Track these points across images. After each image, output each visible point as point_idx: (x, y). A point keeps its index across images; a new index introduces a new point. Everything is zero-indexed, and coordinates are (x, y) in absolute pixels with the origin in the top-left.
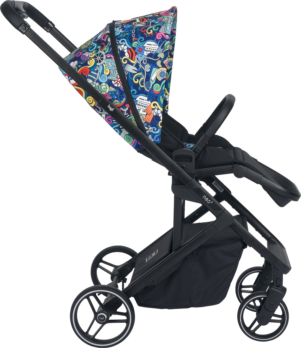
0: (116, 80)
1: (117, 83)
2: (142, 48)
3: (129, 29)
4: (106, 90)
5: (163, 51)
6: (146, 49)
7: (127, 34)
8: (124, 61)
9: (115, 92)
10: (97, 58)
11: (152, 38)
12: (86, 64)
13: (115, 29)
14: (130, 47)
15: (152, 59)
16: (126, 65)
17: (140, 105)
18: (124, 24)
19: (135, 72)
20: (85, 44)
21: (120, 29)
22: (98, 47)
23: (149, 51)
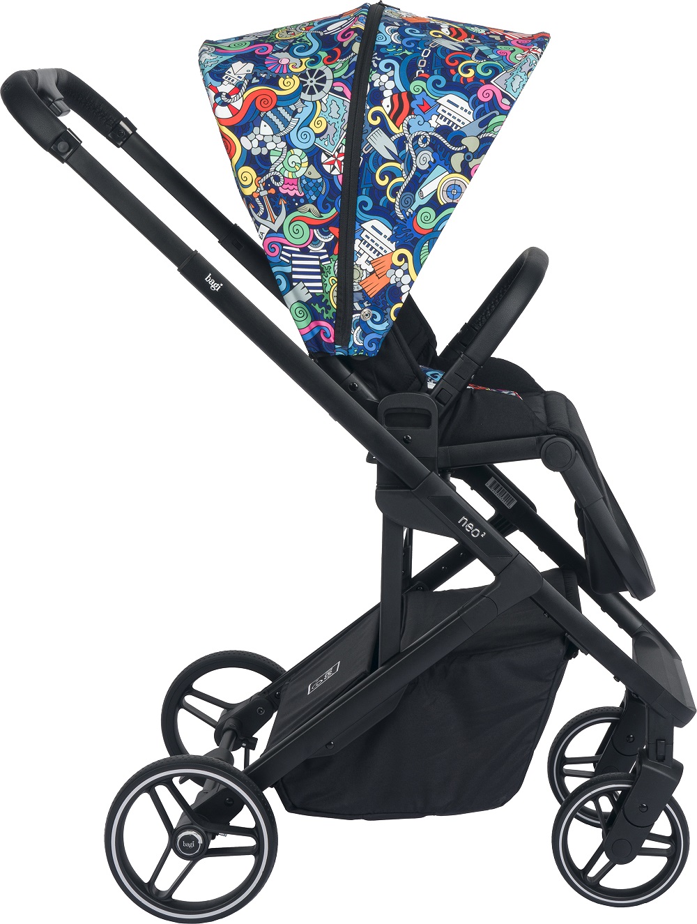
0: (333, 156)
1: (331, 163)
2: (432, 103)
3: (417, 43)
4: (298, 169)
5: (480, 134)
6: (440, 111)
7: (406, 52)
8: (374, 117)
9: (317, 185)
10: (308, 81)
11: (468, 90)
12: (273, 82)
13: (382, 27)
14: (402, 89)
15: (445, 142)
16: (374, 127)
17: (366, 242)
18: (408, 23)
19: (389, 156)
20: (288, 30)
21: (395, 31)
22: (320, 53)
23: (446, 119)
